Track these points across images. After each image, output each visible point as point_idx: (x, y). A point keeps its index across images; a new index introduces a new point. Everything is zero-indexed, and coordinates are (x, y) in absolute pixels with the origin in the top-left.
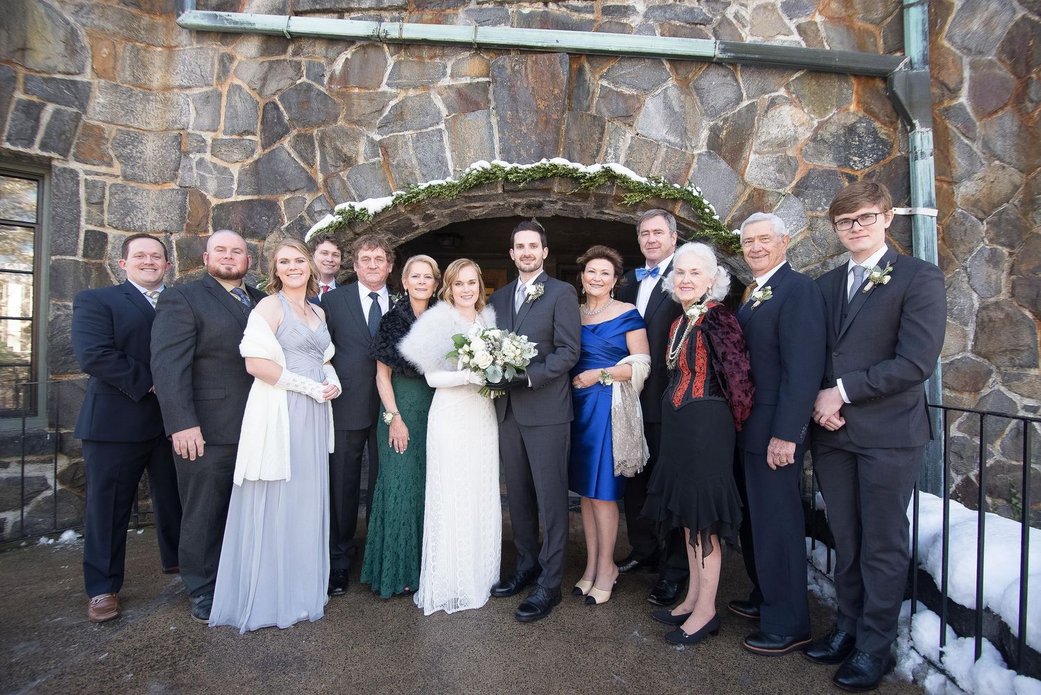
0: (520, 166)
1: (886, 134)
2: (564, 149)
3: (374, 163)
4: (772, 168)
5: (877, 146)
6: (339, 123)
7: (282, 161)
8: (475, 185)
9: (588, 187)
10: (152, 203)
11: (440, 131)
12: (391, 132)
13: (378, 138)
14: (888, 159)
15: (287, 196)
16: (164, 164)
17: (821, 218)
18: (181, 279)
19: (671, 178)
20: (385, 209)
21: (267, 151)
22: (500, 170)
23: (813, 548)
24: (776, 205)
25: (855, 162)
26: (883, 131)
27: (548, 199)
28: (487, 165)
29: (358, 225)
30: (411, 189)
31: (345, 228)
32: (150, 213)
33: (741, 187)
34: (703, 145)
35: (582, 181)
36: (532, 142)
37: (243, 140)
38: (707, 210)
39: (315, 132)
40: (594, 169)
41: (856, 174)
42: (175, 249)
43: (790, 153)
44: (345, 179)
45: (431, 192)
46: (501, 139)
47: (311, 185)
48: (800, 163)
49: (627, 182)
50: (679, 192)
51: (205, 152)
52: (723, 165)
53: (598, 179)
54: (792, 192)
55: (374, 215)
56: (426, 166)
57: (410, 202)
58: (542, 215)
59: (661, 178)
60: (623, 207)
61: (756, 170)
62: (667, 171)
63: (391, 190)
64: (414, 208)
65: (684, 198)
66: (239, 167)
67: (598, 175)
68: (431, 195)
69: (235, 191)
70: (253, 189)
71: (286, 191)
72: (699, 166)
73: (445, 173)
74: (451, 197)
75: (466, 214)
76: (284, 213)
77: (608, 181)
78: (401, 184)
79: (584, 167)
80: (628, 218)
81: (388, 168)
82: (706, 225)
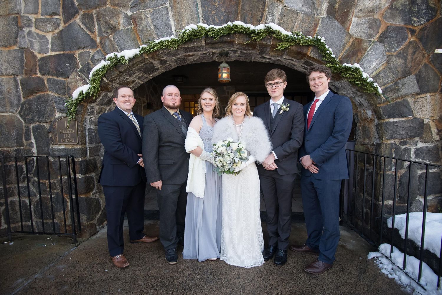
0: (215, 27)
1: (434, 4)
2: (241, 16)
3: (128, 29)
4: (365, 26)
5: (428, 11)
6: (107, 6)
7: (75, 30)
8: (189, 40)
9: (256, 40)
10: (4, 58)
11: (167, 8)
12: (138, 10)
13: (130, 14)
14: (435, 19)
15: (80, 51)
16: (9, 35)
17: (394, 55)
18: (25, 102)
19: (306, 33)
20: (136, 56)
21: (67, 24)
22: (203, 29)
23: (392, 251)
24: (368, 48)
25: (415, 21)
26: (432, 2)
27: (232, 49)
28: (195, 27)
29: (121, 67)
30: (150, 43)
31: (113, 69)
32: (4, 64)
33: (347, 38)
34: (324, 13)
35: (252, 35)
36: (222, 12)
37: (53, 18)
38: (328, 52)
39: (94, 12)
40: (260, 27)
41: (415, 29)
42: (20, 85)
43: (376, 17)
44: (112, 39)
45: (162, 45)
46: (203, 11)
47: (93, 44)
48: (382, 23)
49: (280, 35)
50: (311, 41)
51: (32, 27)
52: (337, 24)
53: (262, 34)
54: (378, 40)
55: (129, 60)
56: (159, 29)
57: (150, 52)
58: (228, 60)
59: (300, 33)
60: (276, 53)
61: (356, 27)
62: (303, 29)
63: (139, 45)
64: (153, 56)
65: (314, 45)
66: (51, 35)
67: (262, 32)
68: (162, 47)
69: (50, 49)
70: (60, 48)
71: (79, 48)
72: (322, 25)
73: (170, 33)
74: (174, 49)
75: (185, 60)
76: (79, 61)
77: (268, 35)
78: (145, 41)
79: (254, 26)
80: (277, 60)
81: (137, 32)
82: (326, 61)
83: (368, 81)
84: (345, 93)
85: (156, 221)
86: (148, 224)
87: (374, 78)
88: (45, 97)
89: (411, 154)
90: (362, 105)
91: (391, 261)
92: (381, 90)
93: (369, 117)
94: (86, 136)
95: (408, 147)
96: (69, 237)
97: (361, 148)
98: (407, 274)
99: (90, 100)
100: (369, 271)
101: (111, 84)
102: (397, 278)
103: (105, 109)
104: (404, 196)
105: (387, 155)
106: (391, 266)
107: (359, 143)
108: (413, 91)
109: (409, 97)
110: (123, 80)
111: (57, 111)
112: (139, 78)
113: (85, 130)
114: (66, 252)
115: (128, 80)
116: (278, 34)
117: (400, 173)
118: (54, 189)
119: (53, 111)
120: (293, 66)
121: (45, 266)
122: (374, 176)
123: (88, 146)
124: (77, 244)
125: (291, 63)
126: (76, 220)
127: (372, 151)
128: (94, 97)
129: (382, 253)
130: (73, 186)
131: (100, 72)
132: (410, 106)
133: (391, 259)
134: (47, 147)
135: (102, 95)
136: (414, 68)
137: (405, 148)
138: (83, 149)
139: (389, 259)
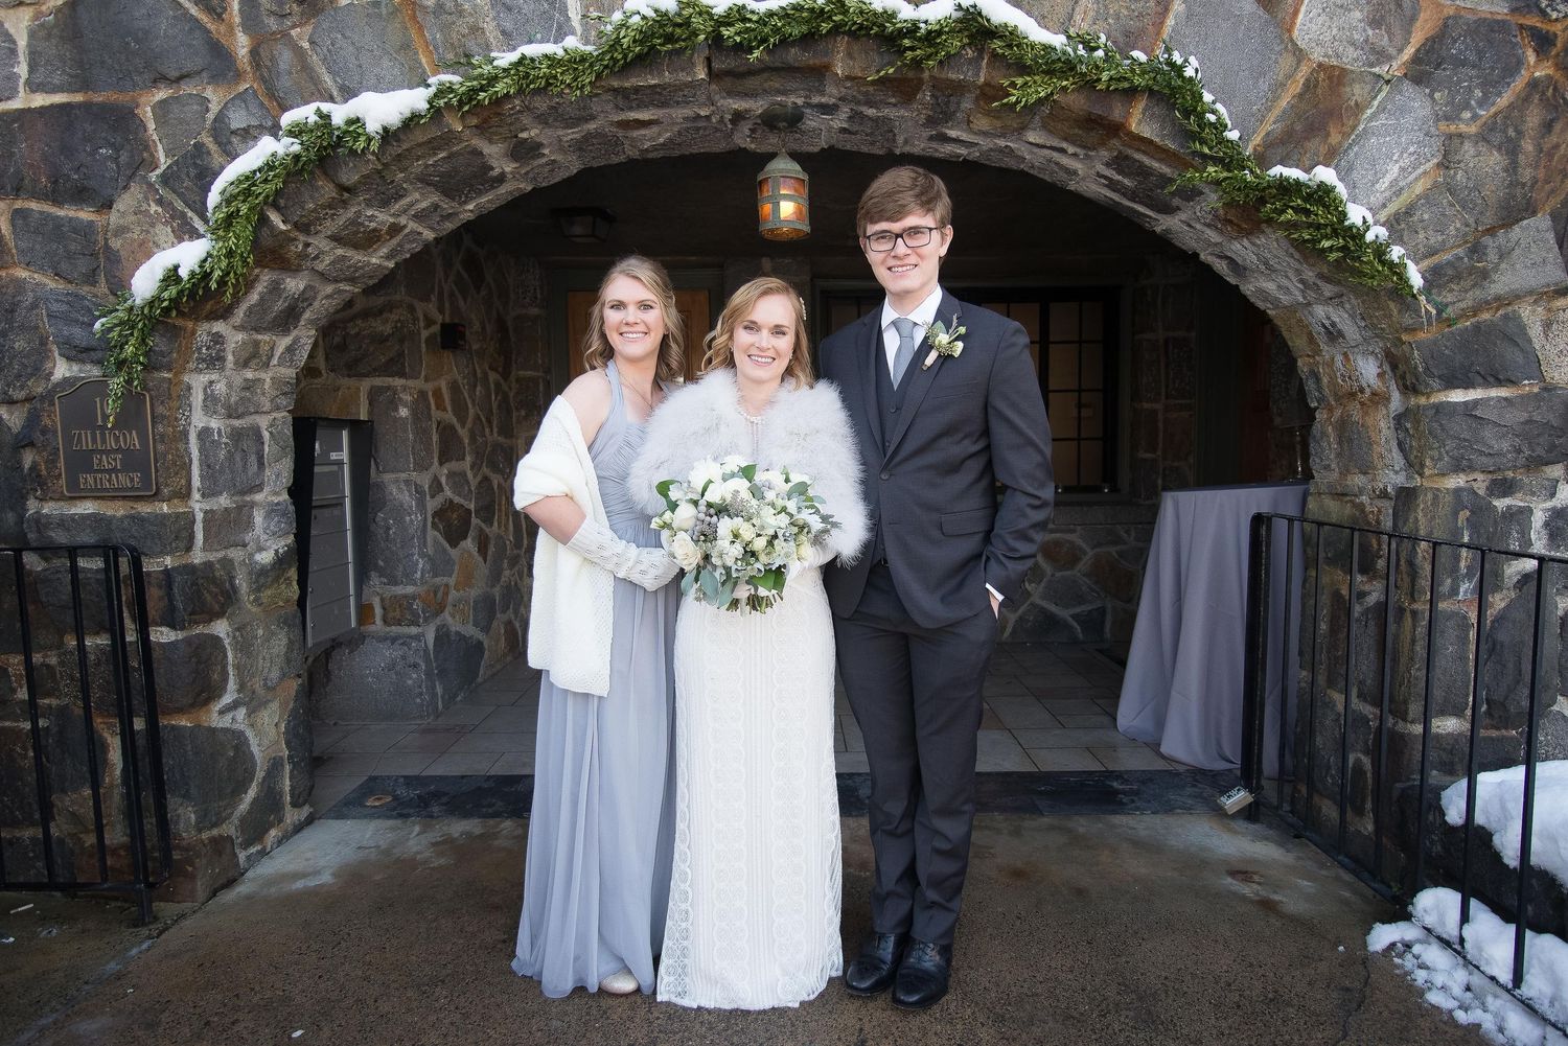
0: (752, 4)
3: (377, 3)
4: (1357, 15)
8: (639, 57)
9: (920, 62)
15: (161, 94)
17: (1469, 137)
19: (1121, 39)
20: (411, 121)
22: (700, 14)
23: (1465, 918)
24: (1369, 105)
27: (816, 100)
29: (347, 164)
30: (474, 67)
31: (311, 173)
33: (1287, 62)
35: (907, 42)
38: (1212, 118)
40: (938, 10)
41: (1553, 29)
44: (306, 45)
45: (527, 75)
47: (220, 64)
48: (1423, 5)
49: (1018, 46)
50: (1144, 72)
52: (1249, 6)
53: (945, 41)
54: (1405, 74)
55: (382, 137)
56: (510, 9)
57: (474, 103)
58: (796, 147)
59: (1099, 38)
60: (998, 118)
61: (1321, 20)
62: (1110, 21)
63: (424, 72)
64: (485, 121)
65: (1156, 88)
66: (27, 18)
67: (947, 29)
68: (528, 86)
69: (22, 81)
70: (72, 77)
71: (155, 81)
72: (1189, 8)
73: (560, 27)
74: (578, 92)
75: (617, 142)
76: (155, 137)
77: (969, 44)
78: (450, 56)
79: (911, 7)
80: (1001, 150)
81: (414, 17)
82: (1204, 156)
83: (1370, 237)
84: (1270, 286)
85: (491, 822)
86: (461, 835)
87: (1392, 226)
88: (4, 290)
89: (1532, 533)
90: (1341, 334)
91: (1464, 958)
92: (1419, 276)
93: (1365, 385)
94: (191, 460)
95: (1522, 504)
96: (116, 899)
97: (1334, 510)
98: (1529, 1007)
99: (208, 307)
100: (1378, 1001)
101: (302, 238)
102: (1488, 1023)
103: (272, 349)
104: (1506, 698)
105: (1438, 535)
106: (1461, 976)
107: (1323, 488)
108: (1543, 281)
109: (1525, 305)
110: (354, 222)
111: (56, 354)
112: (418, 217)
113: (185, 434)
114: (108, 963)
115: (373, 225)
116: (1012, 40)
117: (1492, 606)
118: (48, 695)
119: (41, 353)
120: (1063, 176)
121: (18, 1027)
122: (1391, 619)
123: (197, 507)
124: (155, 928)
125: (1057, 164)
126: (150, 823)
127: (1378, 522)
128: (226, 291)
129: (1424, 928)
130: (137, 678)
131: (254, 185)
132: (1530, 341)
133: (1463, 947)
134: (12, 509)
135: (260, 288)
136: (1548, 187)
137: (1509, 507)
138: (178, 515)
139: (1455, 950)
